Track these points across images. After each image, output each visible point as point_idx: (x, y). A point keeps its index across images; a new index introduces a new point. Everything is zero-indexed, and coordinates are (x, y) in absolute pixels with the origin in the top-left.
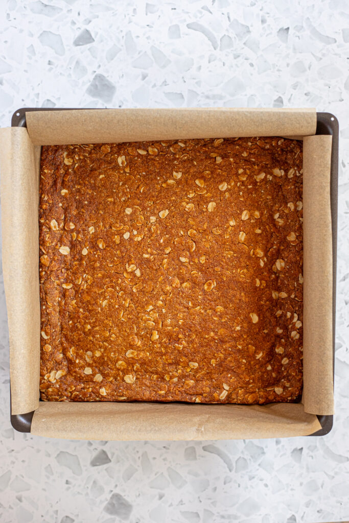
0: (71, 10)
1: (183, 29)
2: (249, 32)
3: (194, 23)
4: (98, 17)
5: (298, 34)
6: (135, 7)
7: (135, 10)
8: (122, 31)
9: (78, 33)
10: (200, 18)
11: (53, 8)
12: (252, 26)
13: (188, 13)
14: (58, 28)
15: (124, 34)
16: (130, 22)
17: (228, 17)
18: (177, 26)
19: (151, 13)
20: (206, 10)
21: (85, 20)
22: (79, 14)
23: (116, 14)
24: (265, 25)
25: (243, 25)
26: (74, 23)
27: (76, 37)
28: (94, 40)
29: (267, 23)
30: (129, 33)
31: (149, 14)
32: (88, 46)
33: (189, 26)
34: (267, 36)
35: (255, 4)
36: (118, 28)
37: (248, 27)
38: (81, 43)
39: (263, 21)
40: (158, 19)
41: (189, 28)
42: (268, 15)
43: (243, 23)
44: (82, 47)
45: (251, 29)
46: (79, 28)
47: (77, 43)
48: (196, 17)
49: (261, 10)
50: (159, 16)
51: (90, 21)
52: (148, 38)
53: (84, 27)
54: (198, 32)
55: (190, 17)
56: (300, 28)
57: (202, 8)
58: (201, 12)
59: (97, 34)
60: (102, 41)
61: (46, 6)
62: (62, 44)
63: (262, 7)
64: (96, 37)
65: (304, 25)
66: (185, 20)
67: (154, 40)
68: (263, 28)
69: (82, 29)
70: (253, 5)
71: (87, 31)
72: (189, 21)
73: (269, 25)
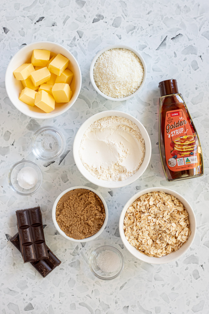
0: (23, 293)
1: (77, 305)
2: (109, 308)
3: (82, 303)
4: (36, 297)
5: (133, 309)
6: (54, 294)
7: (54, 295)
8: (47, 305)
9: (26, 305)
10: (85, 300)
11: (14, 292)
12: (110, 305)
13: (79, 297)
14: (17, 302)
15: (48, 306)
16: (51, 301)
17: (99, 300)
18: (74, 304)
19: (62, 297)
20: (88, 296)
21: (30, 298)
22: (27, 295)
23: (45, 296)
24: (117, 304)
25: (106, 304)
26: (24, 300)
27: (25, 306)
28: (34, 308)
29: (118, 303)
30: (51, 306)
31: (61, 297)
32: (31, 311)
33: (80, 304)
34: (118, 310)
35: (112, 294)
36: (45, 303)
37: (108, 305)
38: (28, 310)
39: (116, 303)
40: (65, 300)
41: (80, 305)
42: (119, 300)
43: (107, 303)
44: (29, 311)
45: (110, 306)
46: (27, 302)
47: (26, 309)
48: (84, 300)
49: (115, 297)
50: (66, 299)
51: (32, 299)
52: (60, 309)
53: (29, 302)
54: (84, 307)
55: (81, 300)
56: (134, 306)
57: (87, 296)
58: (86, 298)
59: (35, 305)
60: (37, 309)
61: (11, 290)
62: (19, 309)
63: (116, 296)
64: (35, 307)
65: (136, 305)
66: (78, 301)
67: (63, 310)
68: (116, 306)
69: (28, 303)
70: (111, 294)
71: (31, 304)
72: (80, 302)
73: (119, 305)
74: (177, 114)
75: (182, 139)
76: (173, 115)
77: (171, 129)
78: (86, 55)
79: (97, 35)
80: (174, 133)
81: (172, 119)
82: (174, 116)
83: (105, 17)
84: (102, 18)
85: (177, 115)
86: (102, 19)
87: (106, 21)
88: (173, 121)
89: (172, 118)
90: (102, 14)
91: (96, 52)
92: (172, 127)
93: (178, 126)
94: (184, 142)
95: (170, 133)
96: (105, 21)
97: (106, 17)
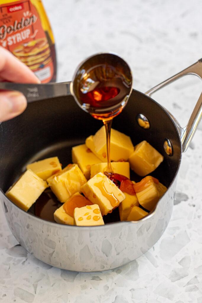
74: (20, 7)
75: (27, 47)
76: (11, 10)
77: (8, 33)
78: (157, 267)
79: (178, 228)
80: (12, 40)
81: (11, 17)
82: (13, 11)
83: (190, 197)
84: (185, 198)
85: (19, 10)
86: (185, 200)
87: (194, 203)
88: (11, 20)
89: (9, 15)
90: (185, 192)
91: (179, 260)
92: (11, 30)
93: (21, 27)
94: (30, 52)
95: (6, 39)
96: (191, 204)
97: (192, 198)
